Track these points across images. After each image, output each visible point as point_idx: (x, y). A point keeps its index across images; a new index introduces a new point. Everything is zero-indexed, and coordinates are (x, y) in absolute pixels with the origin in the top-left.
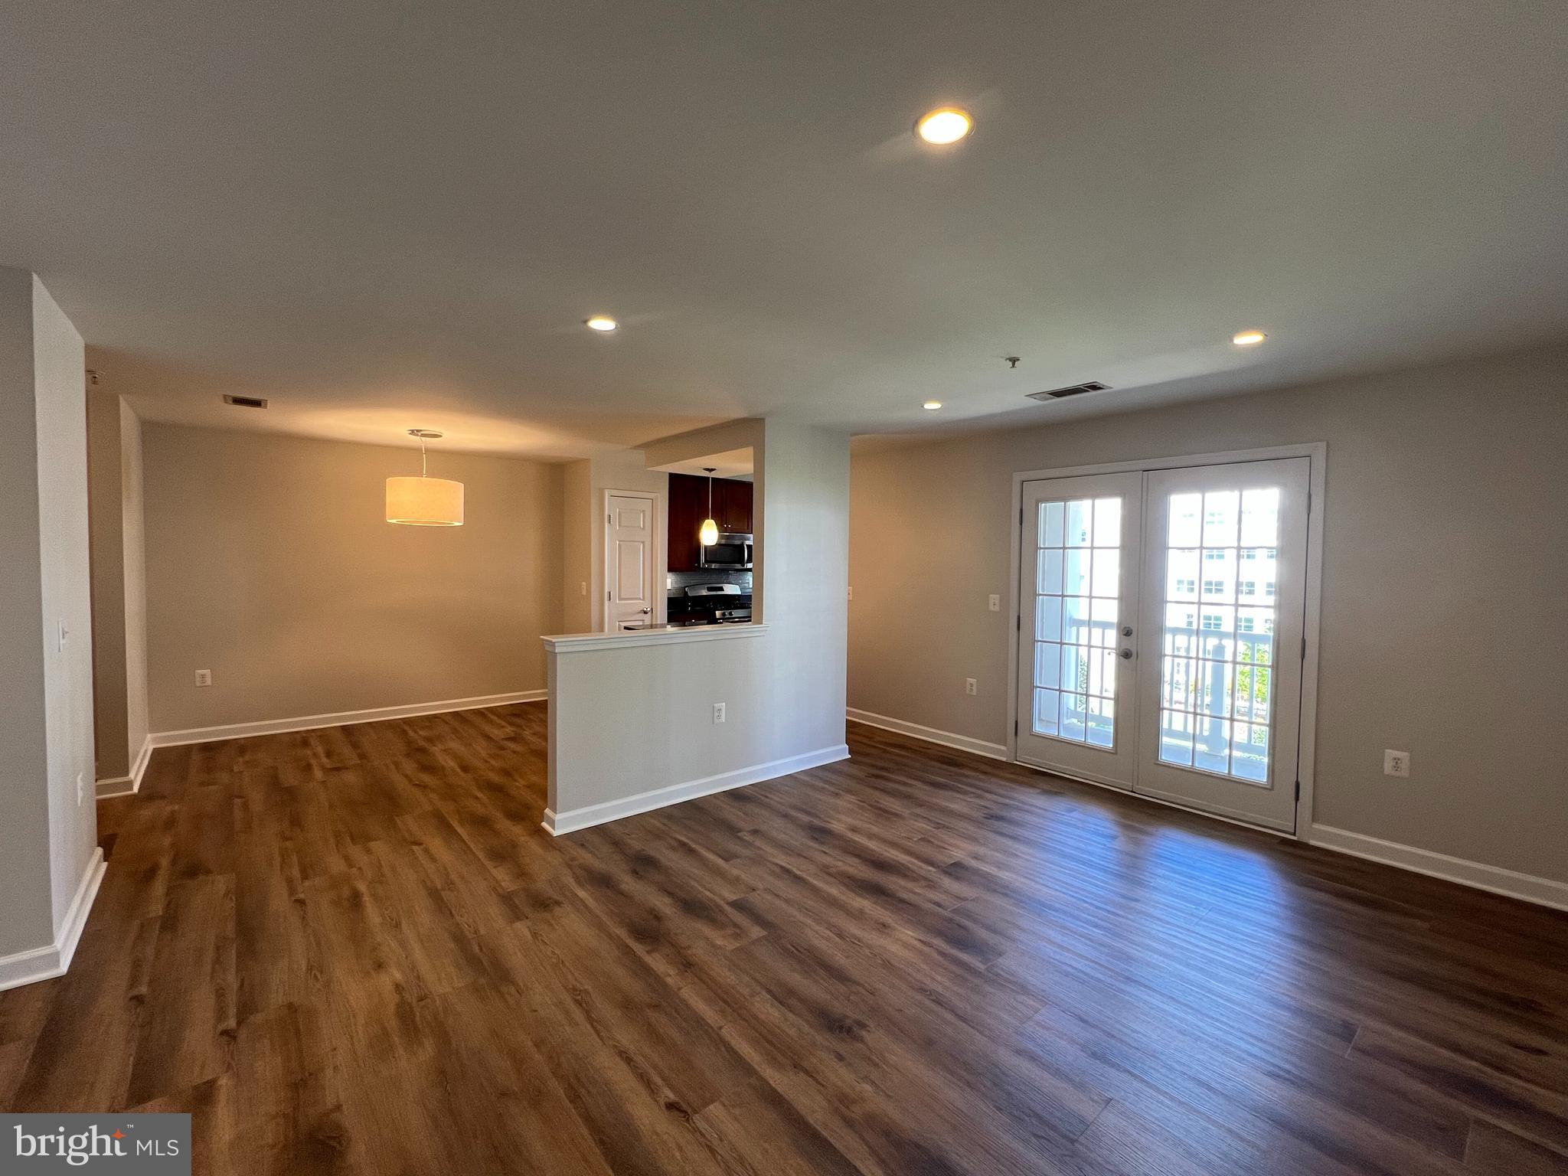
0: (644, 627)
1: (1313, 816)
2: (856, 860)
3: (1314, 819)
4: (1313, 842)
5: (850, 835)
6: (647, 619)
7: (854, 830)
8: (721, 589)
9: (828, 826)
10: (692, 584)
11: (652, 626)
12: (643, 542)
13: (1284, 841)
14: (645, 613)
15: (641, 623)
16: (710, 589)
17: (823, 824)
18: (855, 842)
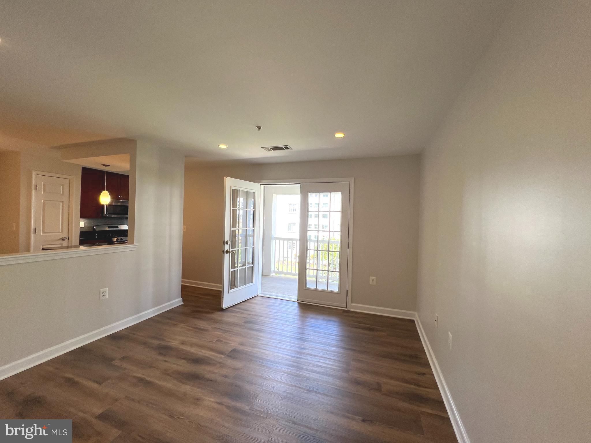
0: (62, 248)
1: (351, 301)
2: (183, 361)
3: (352, 302)
4: (352, 310)
5: (182, 347)
6: (65, 243)
7: (183, 343)
8: (117, 227)
9: (169, 344)
10: (98, 225)
11: (68, 247)
12: (63, 202)
13: (344, 311)
14: (63, 240)
15: (60, 246)
16: (109, 227)
17: (166, 344)
18: (183, 350)
